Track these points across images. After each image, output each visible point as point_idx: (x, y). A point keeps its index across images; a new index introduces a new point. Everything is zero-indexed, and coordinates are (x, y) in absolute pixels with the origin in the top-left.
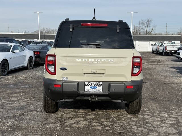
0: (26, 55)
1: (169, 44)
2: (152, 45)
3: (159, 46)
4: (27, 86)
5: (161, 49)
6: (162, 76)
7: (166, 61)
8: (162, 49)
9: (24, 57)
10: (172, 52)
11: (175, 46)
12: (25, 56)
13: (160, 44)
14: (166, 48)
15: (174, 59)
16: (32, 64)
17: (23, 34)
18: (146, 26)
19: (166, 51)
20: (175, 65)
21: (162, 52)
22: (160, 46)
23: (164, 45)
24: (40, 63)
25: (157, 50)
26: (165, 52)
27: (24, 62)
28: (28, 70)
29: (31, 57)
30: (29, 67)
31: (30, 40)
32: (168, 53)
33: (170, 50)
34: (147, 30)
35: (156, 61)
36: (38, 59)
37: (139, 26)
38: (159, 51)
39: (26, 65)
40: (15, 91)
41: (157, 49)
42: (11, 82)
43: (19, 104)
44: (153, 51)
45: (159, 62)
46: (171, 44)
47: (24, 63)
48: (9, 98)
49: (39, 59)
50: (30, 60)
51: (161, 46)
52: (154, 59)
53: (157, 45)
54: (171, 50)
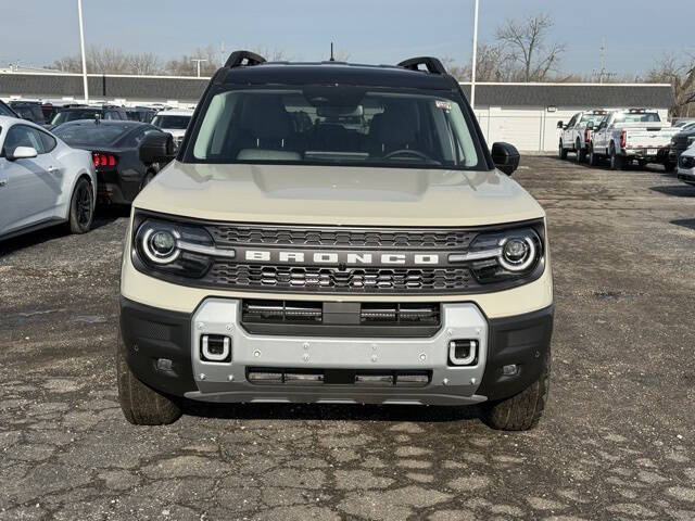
0: (63, 170)
1: (636, 120)
2: (560, 124)
3: (591, 128)
4: (97, 319)
5: (600, 142)
6: (662, 262)
7: (636, 191)
8: (603, 143)
9: (56, 179)
10: (649, 153)
11: (658, 129)
12: (59, 173)
13: (598, 124)
14: (622, 137)
15: (663, 185)
16: (87, 208)
17: (9, 72)
18: (527, 46)
19: (623, 151)
20: (681, 211)
21: (607, 156)
22: (596, 131)
23: (612, 126)
24: (116, 204)
25: (583, 146)
26: (617, 156)
27: (55, 200)
28: (71, 238)
29: (84, 176)
30: (75, 225)
31: (44, 102)
32: (632, 157)
33: (640, 148)
34: (528, 63)
35: (593, 195)
36: (109, 188)
37: (496, 44)
38: (592, 149)
39: (62, 213)
40: (51, 344)
41: (583, 141)
42: (15, 298)
43: (97, 412)
44: (564, 152)
45: (611, 198)
46: (643, 120)
47: (54, 207)
48: (35, 384)
49: (116, 186)
50: (80, 191)
51: (599, 128)
52: (581, 182)
53: (584, 124)
54: (645, 146)
